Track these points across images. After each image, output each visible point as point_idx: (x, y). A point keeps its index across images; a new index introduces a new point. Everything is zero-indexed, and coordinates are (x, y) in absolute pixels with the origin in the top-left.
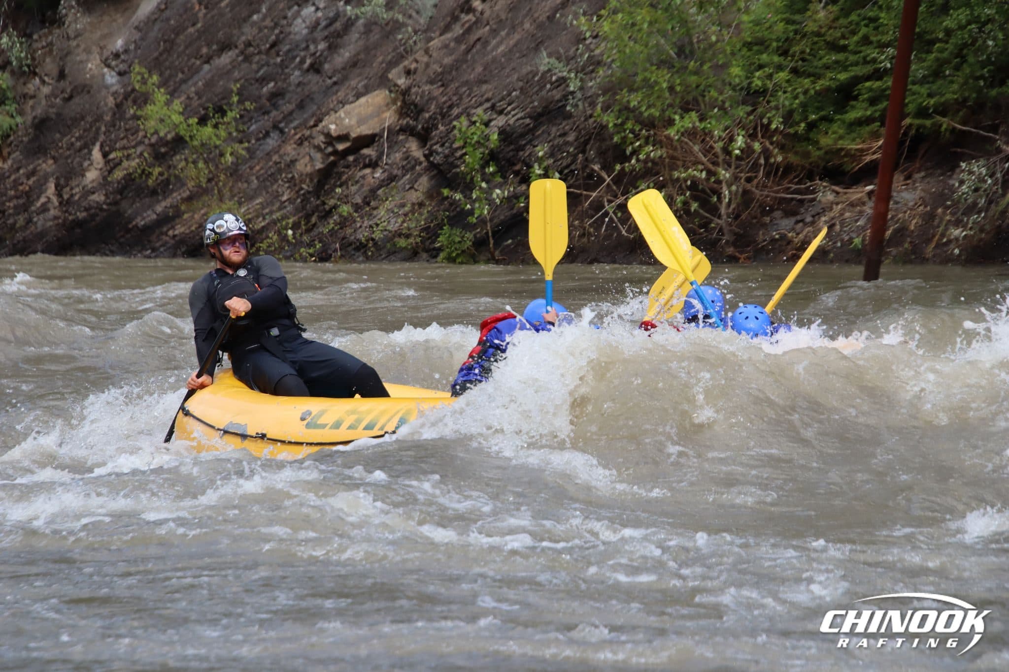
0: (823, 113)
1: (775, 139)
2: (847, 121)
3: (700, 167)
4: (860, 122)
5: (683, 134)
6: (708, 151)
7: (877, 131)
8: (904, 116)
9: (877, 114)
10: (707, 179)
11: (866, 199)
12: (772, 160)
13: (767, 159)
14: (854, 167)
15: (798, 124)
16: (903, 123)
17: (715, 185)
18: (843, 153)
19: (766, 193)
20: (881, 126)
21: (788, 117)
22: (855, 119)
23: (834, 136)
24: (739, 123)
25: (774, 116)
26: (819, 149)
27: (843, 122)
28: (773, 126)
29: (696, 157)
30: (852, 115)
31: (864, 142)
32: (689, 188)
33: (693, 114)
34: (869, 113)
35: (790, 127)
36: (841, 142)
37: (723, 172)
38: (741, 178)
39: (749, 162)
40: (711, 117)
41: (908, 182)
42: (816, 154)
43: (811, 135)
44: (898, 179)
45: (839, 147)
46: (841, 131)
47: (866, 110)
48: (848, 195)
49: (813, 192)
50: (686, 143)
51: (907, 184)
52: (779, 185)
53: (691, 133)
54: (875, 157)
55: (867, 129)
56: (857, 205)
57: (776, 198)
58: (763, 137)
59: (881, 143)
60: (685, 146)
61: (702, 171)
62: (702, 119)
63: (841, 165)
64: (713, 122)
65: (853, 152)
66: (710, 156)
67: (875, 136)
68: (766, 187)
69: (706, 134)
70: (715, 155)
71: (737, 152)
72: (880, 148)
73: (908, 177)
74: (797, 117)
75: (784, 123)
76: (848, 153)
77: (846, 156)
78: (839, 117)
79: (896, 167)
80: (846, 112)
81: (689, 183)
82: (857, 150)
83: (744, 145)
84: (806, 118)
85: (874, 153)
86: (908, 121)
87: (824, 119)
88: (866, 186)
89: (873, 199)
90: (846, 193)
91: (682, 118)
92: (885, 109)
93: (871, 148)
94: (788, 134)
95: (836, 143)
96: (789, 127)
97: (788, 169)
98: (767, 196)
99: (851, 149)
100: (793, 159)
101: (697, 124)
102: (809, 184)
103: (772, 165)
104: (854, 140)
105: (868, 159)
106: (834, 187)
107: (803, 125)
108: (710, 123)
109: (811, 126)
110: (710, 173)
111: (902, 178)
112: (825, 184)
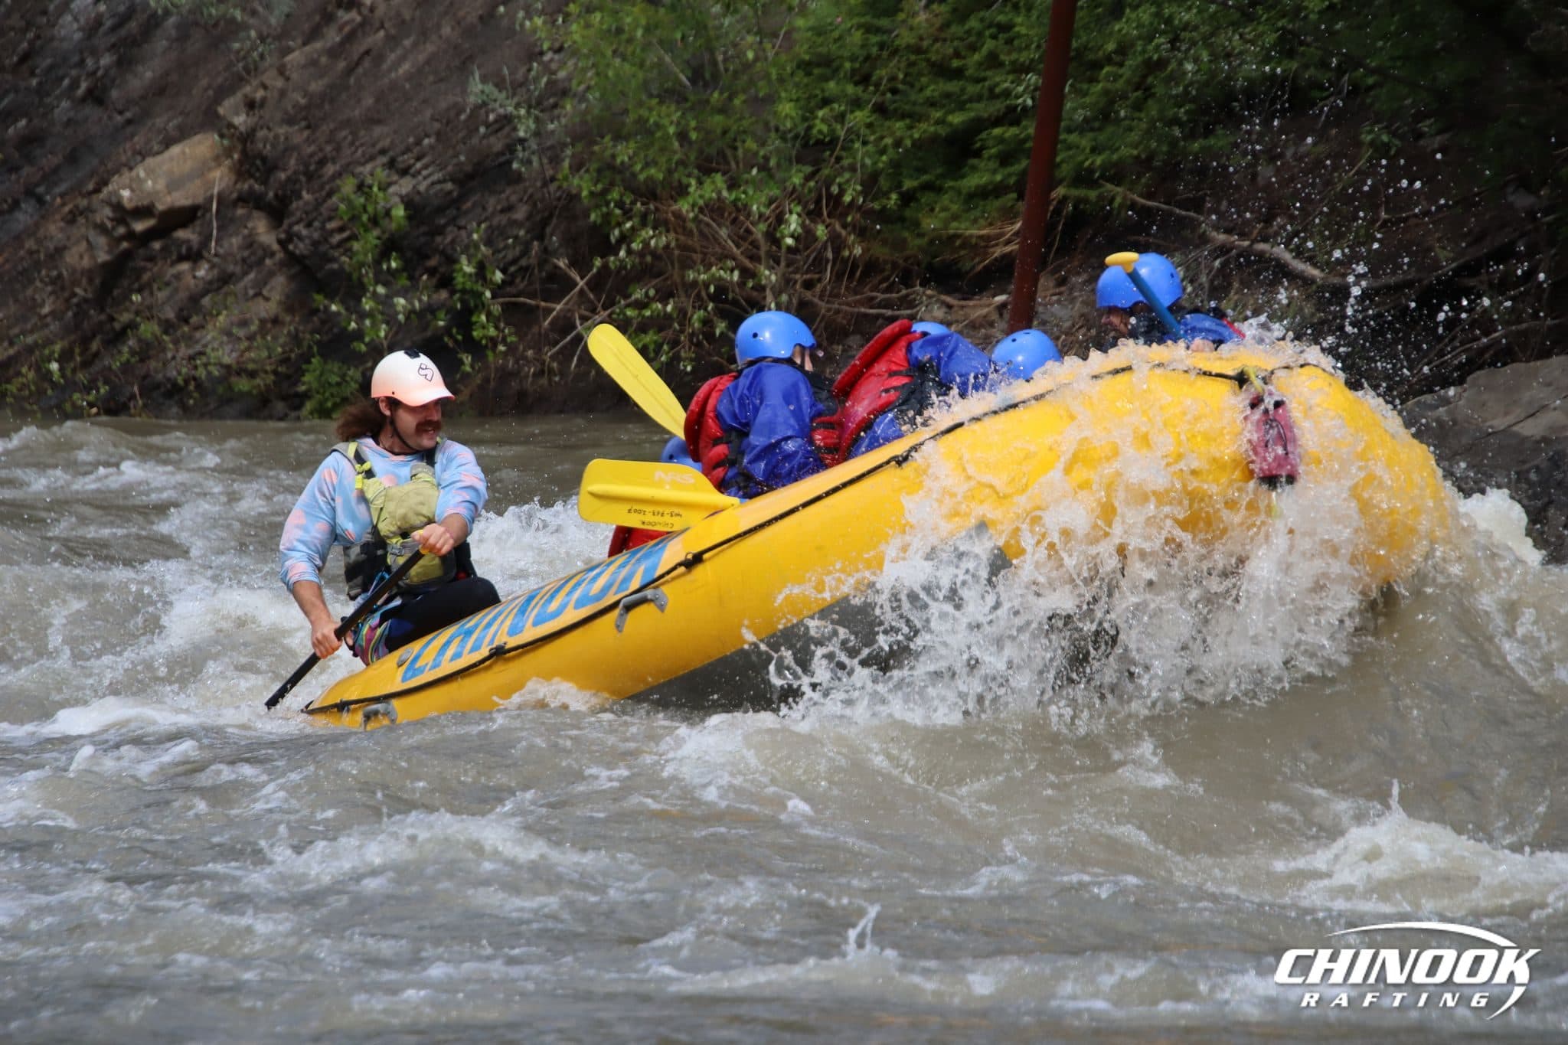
0: (925, 178)
1: (849, 219)
2: (964, 191)
3: (730, 263)
4: (984, 193)
5: (701, 210)
6: (743, 237)
7: (1012, 207)
8: (1053, 185)
9: (1012, 181)
10: (742, 284)
11: (995, 317)
12: (846, 253)
13: (837, 251)
14: (973, 267)
15: (886, 195)
16: (1054, 195)
17: (755, 294)
18: (958, 243)
19: (836, 306)
20: (1018, 200)
21: (870, 183)
22: (978, 187)
23: (943, 215)
24: (792, 193)
25: (848, 181)
26: (921, 235)
27: (959, 192)
28: (847, 198)
29: (724, 248)
30: (973, 181)
31: (991, 224)
32: (713, 298)
33: (719, 178)
34: (998, 178)
35: (875, 199)
36: (955, 224)
37: (767, 272)
38: (796, 282)
39: (808, 256)
40: (747, 182)
41: (1063, 289)
42: (915, 243)
43: (908, 213)
44: (1045, 283)
45: (951, 232)
46: (955, 207)
47: (995, 172)
48: (966, 310)
49: (911, 305)
50: (708, 225)
51: (1060, 294)
52: (856, 293)
53: (715, 209)
54: (1008, 249)
55: (998, 203)
56: (981, 326)
57: (852, 314)
58: (829, 216)
59: (1018, 226)
60: (706, 230)
61: (732, 271)
62: (732, 185)
63: (955, 262)
64: (751, 192)
65: (974, 241)
66: (745, 245)
67: (1009, 215)
68: (837, 296)
69: (738, 210)
70: (755, 244)
71: (789, 241)
72: (1017, 234)
73: (1062, 282)
74: (884, 183)
75: (865, 193)
76: (966, 243)
77: (963, 246)
78: (950, 183)
79: (1043, 263)
80: (963, 177)
81: (712, 289)
82: (981, 237)
83: (799, 230)
84: (899, 185)
85: (1008, 242)
86: (1060, 191)
87: (927, 187)
88: (994, 296)
89: (1007, 316)
90: (962, 307)
91: (700, 183)
92: (1023, 174)
93: (1002, 235)
94: (872, 211)
95: (946, 228)
96: (872, 201)
97: (871, 267)
98: (838, 312)
99: (971, 236)
100: (881, 252)
101: (725, 193)
102: (904, 292)
103: (845, 261)
104: (975, 221)
105: (998, 252)
106: (943, 297)
107: (894, 196)
108: (745, 192)
109: (907, 198)
110: (746, 273)
111: (1051, 284)
112: (929, 292)
